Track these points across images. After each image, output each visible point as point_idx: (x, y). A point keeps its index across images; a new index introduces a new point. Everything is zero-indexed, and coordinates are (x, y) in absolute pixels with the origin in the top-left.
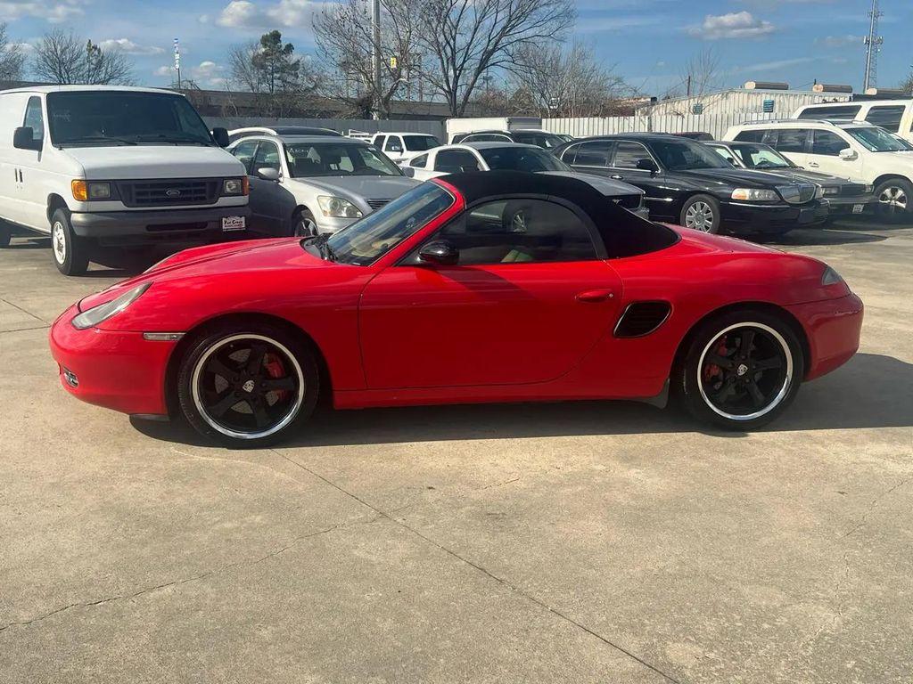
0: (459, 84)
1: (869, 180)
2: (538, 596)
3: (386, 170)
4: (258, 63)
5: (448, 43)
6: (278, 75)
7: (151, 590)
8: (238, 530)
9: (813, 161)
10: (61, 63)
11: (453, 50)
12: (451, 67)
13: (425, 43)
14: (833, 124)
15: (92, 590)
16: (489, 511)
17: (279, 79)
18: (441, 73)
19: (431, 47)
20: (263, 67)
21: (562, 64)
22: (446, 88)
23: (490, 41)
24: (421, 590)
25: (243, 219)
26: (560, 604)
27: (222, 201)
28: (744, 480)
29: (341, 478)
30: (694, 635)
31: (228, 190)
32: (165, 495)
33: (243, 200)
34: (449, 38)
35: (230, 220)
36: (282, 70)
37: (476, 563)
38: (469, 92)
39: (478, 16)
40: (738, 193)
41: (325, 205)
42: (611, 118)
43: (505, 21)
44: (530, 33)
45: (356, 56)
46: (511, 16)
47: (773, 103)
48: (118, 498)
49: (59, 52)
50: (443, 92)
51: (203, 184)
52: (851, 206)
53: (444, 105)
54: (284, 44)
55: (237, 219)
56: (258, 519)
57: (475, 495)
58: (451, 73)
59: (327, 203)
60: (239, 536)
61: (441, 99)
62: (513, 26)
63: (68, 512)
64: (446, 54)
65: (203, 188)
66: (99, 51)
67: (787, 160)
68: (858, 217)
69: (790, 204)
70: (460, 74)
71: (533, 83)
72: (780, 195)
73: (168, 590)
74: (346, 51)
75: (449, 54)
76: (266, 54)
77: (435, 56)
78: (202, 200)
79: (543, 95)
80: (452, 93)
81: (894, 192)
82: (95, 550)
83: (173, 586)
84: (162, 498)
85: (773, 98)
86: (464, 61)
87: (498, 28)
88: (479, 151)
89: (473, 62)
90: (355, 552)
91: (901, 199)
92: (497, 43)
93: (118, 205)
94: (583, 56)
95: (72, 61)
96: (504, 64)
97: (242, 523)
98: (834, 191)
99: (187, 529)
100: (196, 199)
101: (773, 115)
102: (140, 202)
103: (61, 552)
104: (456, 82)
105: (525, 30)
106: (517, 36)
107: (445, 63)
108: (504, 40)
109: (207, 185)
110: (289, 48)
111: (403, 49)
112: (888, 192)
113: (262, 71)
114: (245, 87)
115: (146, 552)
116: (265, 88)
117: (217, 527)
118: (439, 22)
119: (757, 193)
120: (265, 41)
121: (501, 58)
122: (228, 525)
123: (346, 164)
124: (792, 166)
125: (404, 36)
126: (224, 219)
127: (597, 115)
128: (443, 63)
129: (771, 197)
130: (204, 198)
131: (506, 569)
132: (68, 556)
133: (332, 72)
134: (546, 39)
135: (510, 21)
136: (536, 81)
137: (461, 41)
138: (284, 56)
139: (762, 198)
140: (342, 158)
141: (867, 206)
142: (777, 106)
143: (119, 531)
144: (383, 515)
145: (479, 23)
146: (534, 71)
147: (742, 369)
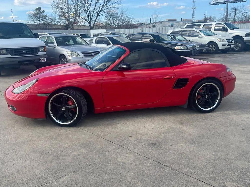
0: (92, 20)
1: (206, 43)
2: (179, 170)
3: (84, 44)
4: (35, 15)
5: (88, 9)
6: (41, 19)
7: (60, 178)
8: (79, 155)
9: (191, 38)
11: (90, 11)
12: (89, 16)
13: (82, 10)
14: (196, 29)
15: (41, 180)
16: (151, 143)
17: (41, 20)
18: (87, 18)
19: (84, 11)
21: (118, 15)
22: (88, 22)
23: (99, 9)
24: (144, 171)
25: (45, 58)
26: (187, 172)
27: (39, 54)
28: (216, 127)
29: (103, 135)
30: (231, 179)
31: (41, 50)
32: (51, 145)
33: (45, 53)
34: (89, 8)
35: (42, 59)
36: (42, 17)
37: (156, 160)
38: (95, 23)
39: (96, 2)
40: (176, 47)
41: (69, 54)
42: (133, 29)
43: (103, 4)
44: (110, 7)
45: (63, 13)
46: (105, 2)
47: (173, 24)
48: (37, 147)
50: (88, 23)
51: (33, 49)
52: (203, 50)
53: (88, 26)
54: (42, 10)
55: (44, 59)
56: (83, 150)
57: (145, 138)
58: (90, 18)
59: (70, 53)
60: (80, 157)
61: (87, 24)
62: (105, 5)
63: (23, 153)
64: (88, 13)
65: (34, 50)
67: (185, 39)
68: (205, 53)
69: (190, 50)
70: (92, 18)
71: (111, 20)
72: (187, 48)
73: (65, 178)
74: (61, 12)
75: (89, 12)
76: (37, 13)
77: (85, 13)
78: (33, 53)
79: (114, 23)
80: (90, 23)
81: (212, 46)
82: (36, 165)
83: (66, 176)
84: (51, 146)
85: (173, 23)
86: (93, 14)
87: (102, 5)
88: (108, 38)
89: (95, 14)
90: (118, 160)
91: (214, 48)
92: (101, 10)
93: (9, 56)
94: (123, 13)
96: (104, 15)
97: (79, 152)
98: (198, 46)
99: (63, 156)
100: (32, 53)
101: (174, 27)
102: (16, 55)
103: (25, 167)
104: (91, 20)
105: (108, 6)
106: (107, 8)
107: (88, 15)
108: (103, 8)
109: (35, 49)
110: (44, 11)
111: (76, 11)
112: (211, 46)
113: (37, 18)
114: (32, 22)
115: (53, 164)
116: (38, 22)
117: (72, 154)
118: (86, 4)
119: (181, 47)
120: (37, 9)
121: (103, 13)
122: (75, 153)
123: (71, 42)
124: (186, 40)
125: (76, 8)
126: (40, 59)
127: (129, 28)
128: (87, 14)
129: (185, 48)
130: (34, 53)
131: (165, 161)
132: (28, 168)
133: (57, 18)
134: (114, 8)
135: (104, 4)
136: (112, 19)
137: (92, 9)
138: (42, 14)
139: (183, 48)
140: (70, 41)
141: (206, 50)
142: (174, 25)
143: (42, 158)
144: (120, 146)
145: (96, 4)
146: (111, 17)
147: (207, 96)
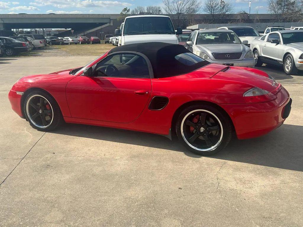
10: (212, 7)
20: (280, 4)
36: (288, 5)
49: (212, 4)
66: (224, 3)
95: (215, 7)
113: (280, 6)
144: (23, 158)
147: (202, 129)
